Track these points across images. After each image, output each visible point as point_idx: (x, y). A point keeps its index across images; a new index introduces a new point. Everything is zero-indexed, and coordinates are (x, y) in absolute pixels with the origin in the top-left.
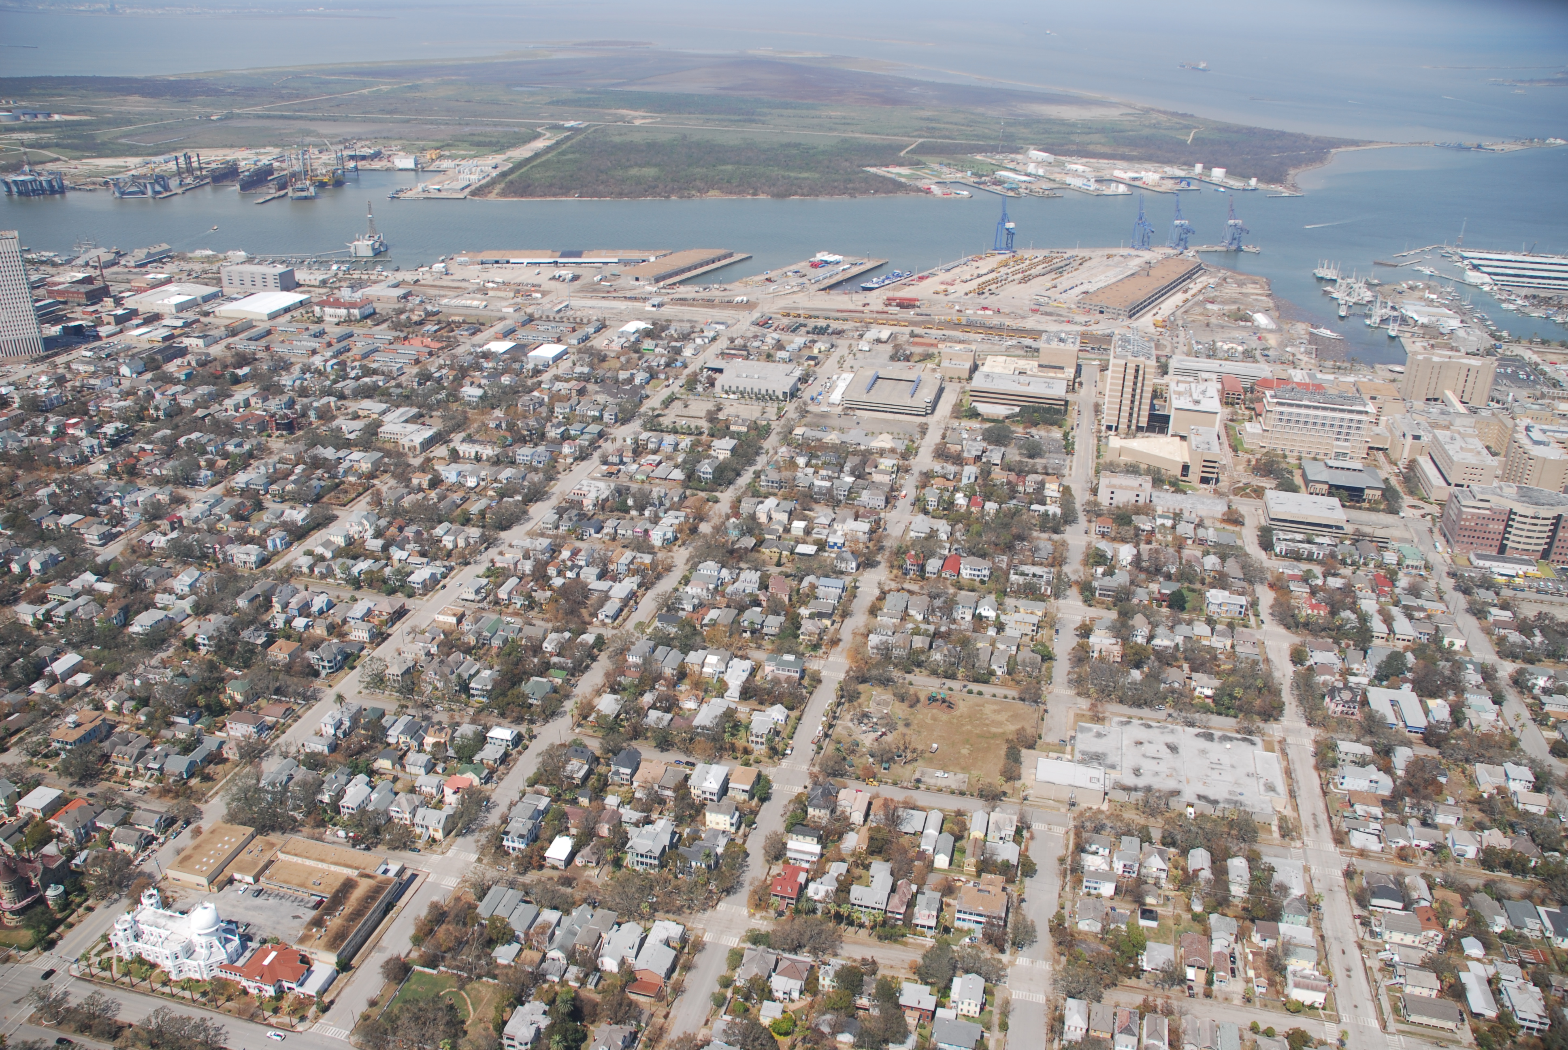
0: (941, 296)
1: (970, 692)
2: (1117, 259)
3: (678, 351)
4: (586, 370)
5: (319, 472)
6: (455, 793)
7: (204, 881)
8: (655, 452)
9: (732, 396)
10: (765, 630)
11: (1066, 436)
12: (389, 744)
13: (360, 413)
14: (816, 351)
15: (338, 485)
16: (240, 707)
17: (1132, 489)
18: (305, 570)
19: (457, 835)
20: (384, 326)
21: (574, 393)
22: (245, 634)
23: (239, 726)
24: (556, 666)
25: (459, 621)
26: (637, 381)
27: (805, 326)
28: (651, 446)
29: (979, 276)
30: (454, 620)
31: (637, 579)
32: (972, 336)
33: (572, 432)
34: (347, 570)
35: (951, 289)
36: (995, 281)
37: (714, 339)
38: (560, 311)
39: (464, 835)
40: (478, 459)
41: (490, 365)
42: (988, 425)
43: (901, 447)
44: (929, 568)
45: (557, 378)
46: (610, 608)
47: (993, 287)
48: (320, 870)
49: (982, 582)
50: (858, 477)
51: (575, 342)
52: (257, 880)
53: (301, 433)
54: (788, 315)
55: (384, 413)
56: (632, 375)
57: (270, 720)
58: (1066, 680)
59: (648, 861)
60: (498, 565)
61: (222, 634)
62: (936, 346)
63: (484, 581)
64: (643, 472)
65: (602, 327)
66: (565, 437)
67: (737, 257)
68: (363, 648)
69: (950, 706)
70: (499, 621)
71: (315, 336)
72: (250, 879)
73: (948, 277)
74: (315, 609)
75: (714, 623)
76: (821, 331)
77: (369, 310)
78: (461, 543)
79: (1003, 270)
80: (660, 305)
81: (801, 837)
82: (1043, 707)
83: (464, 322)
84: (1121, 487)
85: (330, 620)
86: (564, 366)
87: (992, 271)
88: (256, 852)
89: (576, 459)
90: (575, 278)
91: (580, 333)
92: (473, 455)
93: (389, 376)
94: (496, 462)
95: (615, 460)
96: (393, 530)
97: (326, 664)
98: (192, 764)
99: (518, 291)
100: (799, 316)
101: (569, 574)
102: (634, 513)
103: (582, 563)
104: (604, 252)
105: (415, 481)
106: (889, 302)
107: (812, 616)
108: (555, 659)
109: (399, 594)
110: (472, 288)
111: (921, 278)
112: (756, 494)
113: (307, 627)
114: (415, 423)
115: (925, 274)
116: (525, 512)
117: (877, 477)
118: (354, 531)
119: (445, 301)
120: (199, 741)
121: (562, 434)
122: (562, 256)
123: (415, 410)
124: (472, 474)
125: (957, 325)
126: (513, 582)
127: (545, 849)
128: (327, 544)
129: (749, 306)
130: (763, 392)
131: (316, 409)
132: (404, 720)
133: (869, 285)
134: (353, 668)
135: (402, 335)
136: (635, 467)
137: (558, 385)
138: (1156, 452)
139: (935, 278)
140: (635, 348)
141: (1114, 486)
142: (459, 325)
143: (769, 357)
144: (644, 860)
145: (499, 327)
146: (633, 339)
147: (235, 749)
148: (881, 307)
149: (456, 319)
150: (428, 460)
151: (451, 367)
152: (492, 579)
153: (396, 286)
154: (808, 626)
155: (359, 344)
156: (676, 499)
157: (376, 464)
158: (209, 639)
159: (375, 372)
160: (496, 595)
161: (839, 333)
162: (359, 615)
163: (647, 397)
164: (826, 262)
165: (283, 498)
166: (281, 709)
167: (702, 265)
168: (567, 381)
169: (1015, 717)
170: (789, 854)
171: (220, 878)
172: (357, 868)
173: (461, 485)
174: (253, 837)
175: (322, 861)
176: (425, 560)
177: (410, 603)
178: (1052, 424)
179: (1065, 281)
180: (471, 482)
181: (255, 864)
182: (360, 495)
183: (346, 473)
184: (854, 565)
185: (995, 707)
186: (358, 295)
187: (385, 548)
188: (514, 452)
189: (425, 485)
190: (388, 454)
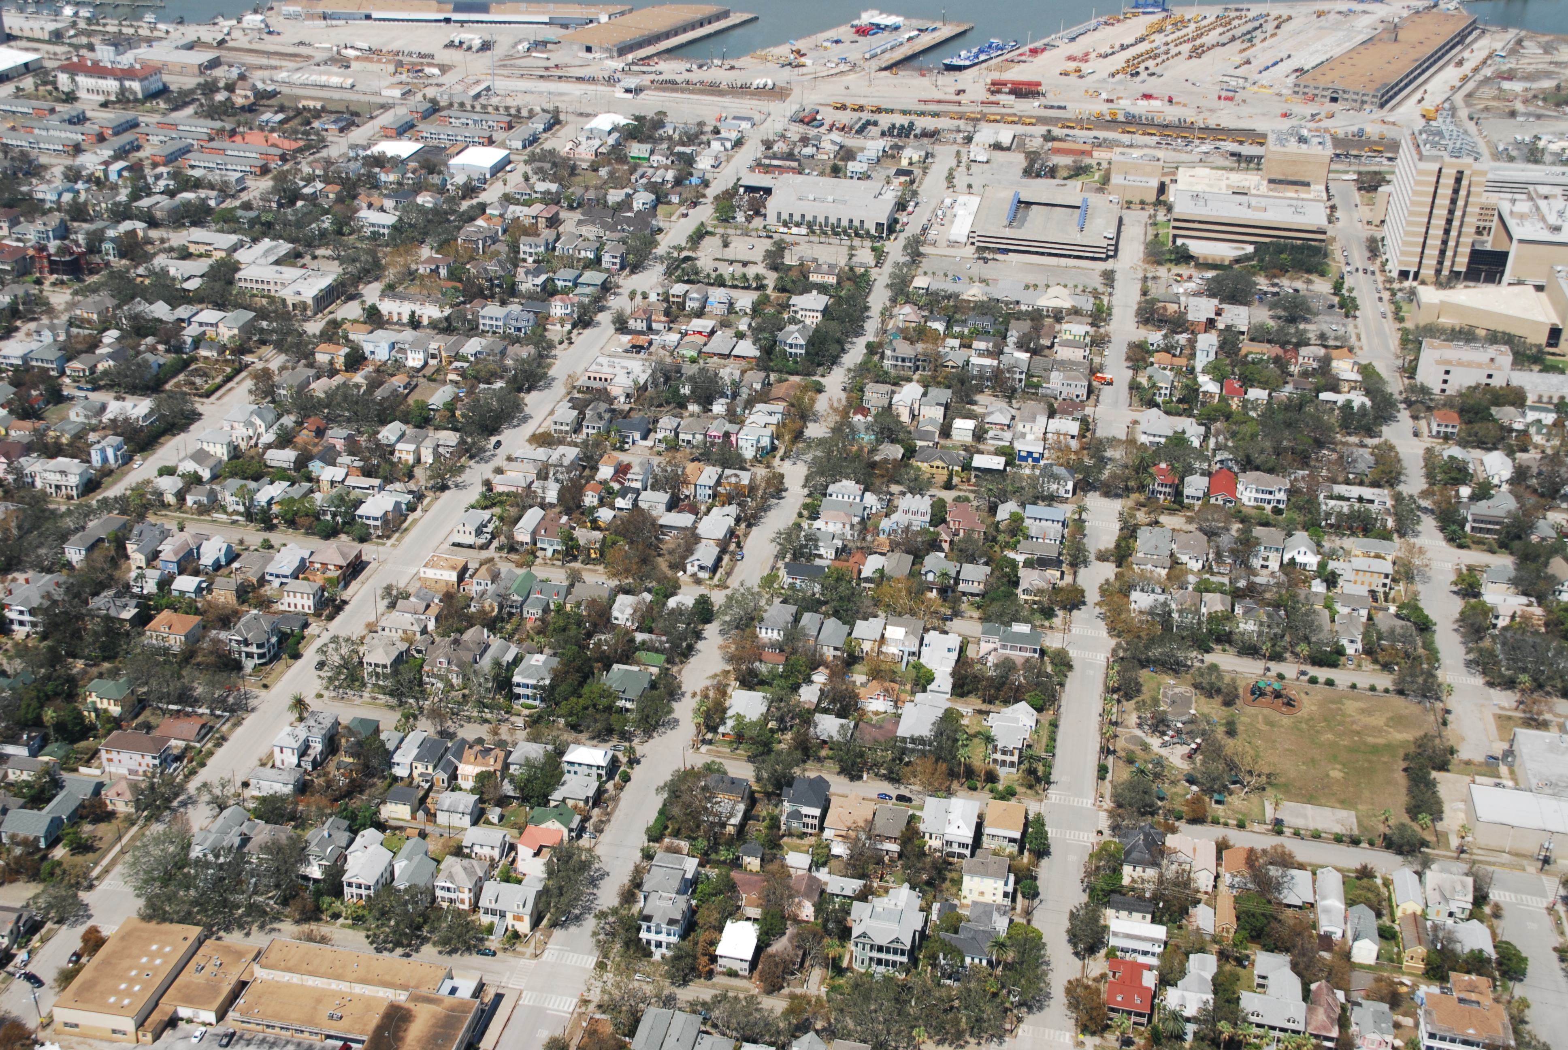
0: (1073, 79)
1: (1313, 681)
2: (1332, 17)
3: (689, 161)
4: (554, 187)
5: (150, 340)
6: (537, 854)
7: (128, 1024)
8: (700, 313)
9: (795, 230)
10: (962, 587)
11: (1338, 288)
12: (395, 779)
13: (192, 249)
14: (904, 163)
15: (186, 364)
16: (116, 723)
17: (1479, 366)
18: (170, 498)
19: (554, 925)
20: (190, 110)
21: (542, 224)
22: (101, 602)
23: (125, 756)
24: (645, 646)
25: (461, 578)
26: (637, 205)
27: (875, 124)
28: (690, 305)
29: (1123, 48)
30: (453, 577)
31: (733, 510)
32: (1139, 139)
33: (560, 284)
34: (247, 496)
35: (1086, 68)
36: (1152, 55)
37: (738, 143)
38: (478, 96)
39: (563, 925)
40: (415, 323)
41: (392, 177)
42: (1210, 274)
43: (1087, 304)
44: (1187, 491)
45: (508, 199)
46: (706, 553)
47: (1151, 63)
48: (334, 994)
49: (1277, 511)
50: (1035, 352)
51: (519, 145)
52: (221, 1016)
53: (95, 278)
54: (844, 107)
55: (234, 249)
56: (629, 196)
57: (176, 745)
58: (1461, 663)
59: (891, 957)
60: (499, 489)
61: (55, 603)
62: (1090, 154)
63: (486, 515)
64: (692, 345)
65: (554, 122)
66: (549, 291)
67: (735, 18)
68: (306, 625)
69: (1289, 703)
70: (530, 577)
71: (70, 122)
72: (211, 1017)
73: (1076, 48)
74: (207, 559)
75: (881, 576)
76: (905, 132)
77: (156, 86)
78: (428, 457)
79: (1159, 39)
80: (638, 90)
81: (1123, 914)
82: (1439, 705)
83: (324, 109)
84: (1460, 364)
85: (239, 578)
86: (514, 181)
87: (1142, 40)
88: (210, 969)
89: (574, 326)
90: (486, 46)
91: (524, 131)
92: (405, 319)
93: (224, 191)
94: (445, 327)
95: (641, 325)
96: (305, 435)
97: (254, 649)
98: (56, 823)
99: (400, 64)
100: (861, 109)
101: (620, 503)
102: (693, 408)
103: (638, 485)
104: (523, 6)
105: (322, 358)
106: (996, 87)
107: (1028, 564)
108: (640, 637)
109: (343, 537)
110: (320, 56)
111: (1034, 52)
112: (882, 378)
113: (199, 590)
114: (294, 265)
115: (1039, 44)
116: (518, 406)
117: (1063, 353)
118: (240, 434)
119: (282, 75)
120: (57, 785)
121: (544, 285)
122: (458, 9)
123: (284, 247)
124: (415, 345)
125: (1112, 123)
126: (533, 516)
127: (714, 943)
128: (200, 456)
129: (778, 93)
130: (845, 223)
131: (112, 240)
132: (413, 740)
133: (956, 62)
134: (296, 656)
135: (228, 126)
136: (674, 337)
137: (515, 211)
138: (1501, 308)
139: (1055, 51)
140: (617, 154)
141: (1449, 362)
142: (317, 114)
143: (836, 171)
144: (883, 956)
145: (386, 119)
146: (611, 141)
147: (128, 796)
148: (985, 96)
149: (311, 104)
150: (335, 324)
151: (326, 180)
152: (497, 510)
153: (190, 47)
154: (1030, 579)
155: (154, 139)
156: (758, 386)
157: (248, 329)
158: (32, 612)
159: (197, 184)
160: (510, 537)
161: (931, 135)
162: (288, 571)
163: (660, 230)
164: (878, 26)
165: (95, 383)
166: (190, 727)
167: (684, 29)
168: (528, 203)
169: (1398, 721)
170: (1113, 942)
171: (155, 1017)
172: (404, 987)
173: (398, 366)
174: (200, 942)
175: (339, 977)
176: (376, 482)
177: (369, 551)
178: (1309, 271)
179: (1261, 53)
180: (414, 360)
181: (214, 988)
182: (229, 379)
183: (198, 342)
184: (1070, 486)
185: (1361, 705)
186: (127, 59)
187: (302, 463)
188: (475, 314)
189: (340, 363)
190: (262, 314)
